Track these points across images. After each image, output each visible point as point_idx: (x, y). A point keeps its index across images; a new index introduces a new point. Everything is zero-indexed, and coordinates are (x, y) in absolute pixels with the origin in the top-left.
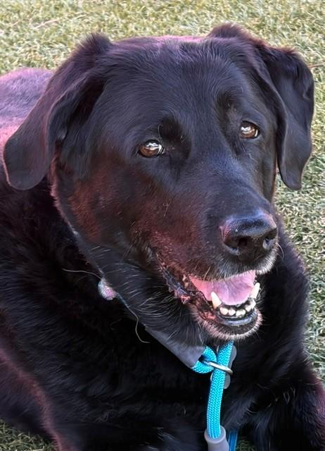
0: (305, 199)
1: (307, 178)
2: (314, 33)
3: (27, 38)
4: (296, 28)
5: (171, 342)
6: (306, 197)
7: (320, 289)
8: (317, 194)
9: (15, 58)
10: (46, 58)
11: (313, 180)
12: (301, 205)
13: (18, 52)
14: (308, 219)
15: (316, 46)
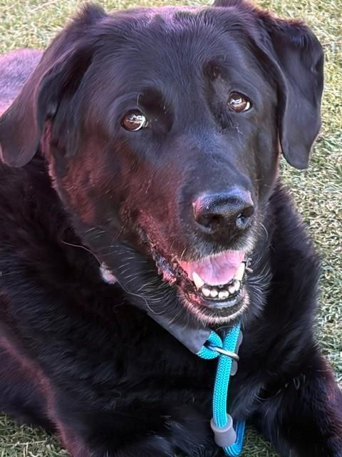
0: (313, 183)
1: (314, 161)
2: (321, 11)
3: (24, 22)
4: (301, 6)
5: (173, 326)
6: (313, 182)
7: (328, 275)
8: (325, 177)
9: (11, 42)
10: (44, 41)
11: (320, 162)
12: (308, 189)
13: (14, 36)
14: (316, 203)
15: (322, 25)
